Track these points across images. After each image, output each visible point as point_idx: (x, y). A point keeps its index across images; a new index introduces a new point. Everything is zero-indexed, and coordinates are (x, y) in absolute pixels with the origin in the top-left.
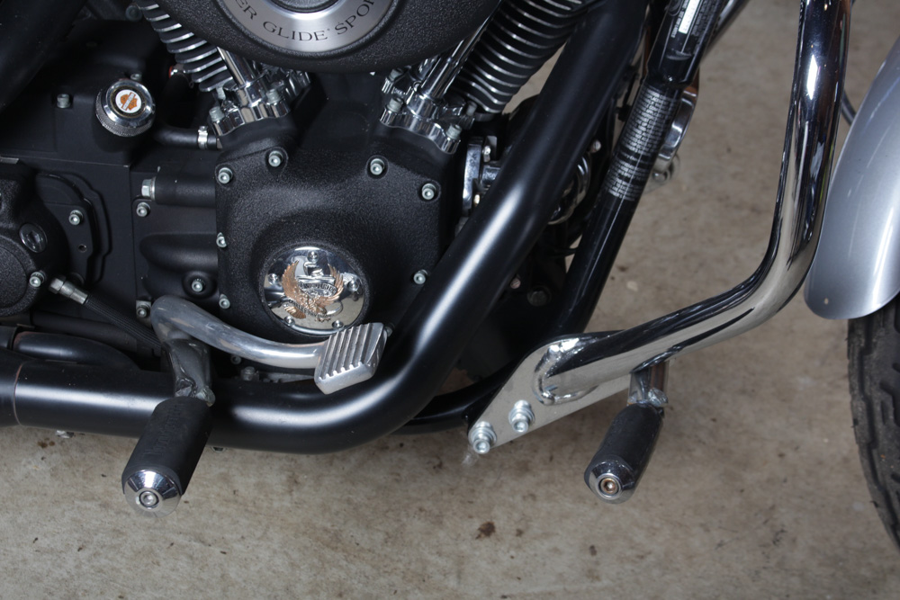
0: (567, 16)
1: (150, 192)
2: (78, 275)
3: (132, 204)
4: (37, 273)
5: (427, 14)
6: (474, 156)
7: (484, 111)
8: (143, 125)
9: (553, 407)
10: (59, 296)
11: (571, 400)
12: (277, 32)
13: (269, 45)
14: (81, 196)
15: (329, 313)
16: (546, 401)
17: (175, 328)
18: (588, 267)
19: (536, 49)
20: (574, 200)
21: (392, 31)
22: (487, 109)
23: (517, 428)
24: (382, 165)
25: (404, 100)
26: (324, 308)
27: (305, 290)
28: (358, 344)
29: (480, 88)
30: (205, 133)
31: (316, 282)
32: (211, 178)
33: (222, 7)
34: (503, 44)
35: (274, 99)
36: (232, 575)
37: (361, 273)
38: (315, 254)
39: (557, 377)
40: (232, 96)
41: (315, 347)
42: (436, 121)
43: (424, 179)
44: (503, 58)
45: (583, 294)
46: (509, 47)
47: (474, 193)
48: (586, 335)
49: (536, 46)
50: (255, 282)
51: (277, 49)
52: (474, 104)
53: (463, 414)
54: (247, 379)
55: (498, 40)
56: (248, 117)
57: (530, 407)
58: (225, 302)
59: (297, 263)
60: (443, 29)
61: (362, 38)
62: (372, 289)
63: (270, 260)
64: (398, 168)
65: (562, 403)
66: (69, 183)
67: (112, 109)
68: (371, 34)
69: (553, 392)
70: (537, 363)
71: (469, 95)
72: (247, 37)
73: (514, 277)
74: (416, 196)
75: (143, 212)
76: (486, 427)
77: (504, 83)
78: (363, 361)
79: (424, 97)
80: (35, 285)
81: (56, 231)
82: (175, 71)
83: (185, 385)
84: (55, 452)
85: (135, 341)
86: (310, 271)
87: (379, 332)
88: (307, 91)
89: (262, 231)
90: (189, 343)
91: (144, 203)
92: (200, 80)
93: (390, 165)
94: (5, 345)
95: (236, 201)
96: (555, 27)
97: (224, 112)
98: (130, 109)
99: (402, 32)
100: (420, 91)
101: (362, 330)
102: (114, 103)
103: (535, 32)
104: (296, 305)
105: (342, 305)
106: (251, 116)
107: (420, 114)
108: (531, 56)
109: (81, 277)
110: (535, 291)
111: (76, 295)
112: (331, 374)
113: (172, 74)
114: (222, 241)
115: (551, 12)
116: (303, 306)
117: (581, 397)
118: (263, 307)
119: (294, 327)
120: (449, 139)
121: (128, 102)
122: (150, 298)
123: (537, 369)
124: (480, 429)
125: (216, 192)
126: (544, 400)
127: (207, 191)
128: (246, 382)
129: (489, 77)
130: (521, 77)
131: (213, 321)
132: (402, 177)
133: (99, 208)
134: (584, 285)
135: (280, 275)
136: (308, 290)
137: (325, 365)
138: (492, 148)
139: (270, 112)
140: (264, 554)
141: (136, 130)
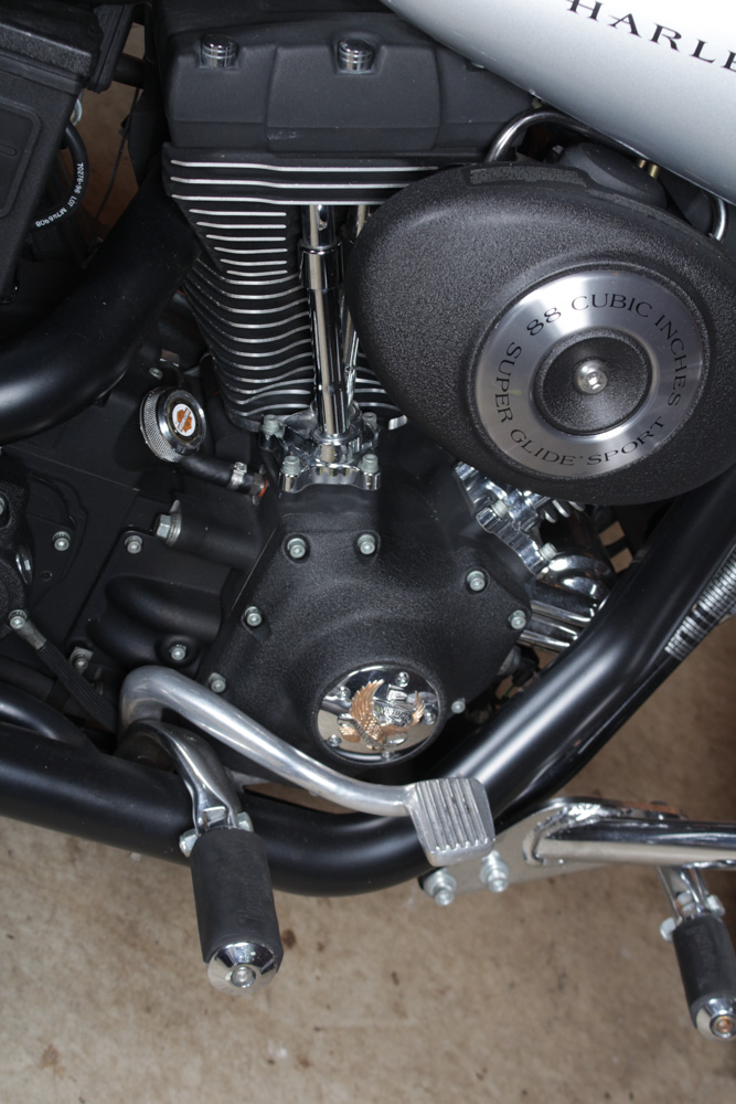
1: (170, 533)
3: (121, 534)
4: (19, 611)
14: (68, 513)
16: (533, 862)
24: (483, 580)
28: (468, 808)
30: (243, 471)
35: (370, 468)
36: (25, 969)
58: (218, 685)
64: (498, 587)
66: (57, 491)
75: (135, 548)
80: (14, 627)
91: (137, 537)
92: (240, 402)
93: (492, 583)
98: (186, 430)
102: (171, 419)
105: (407, 738)
114: (254, 618)
120: (542, 559)
122: (90, 645)
132: (499, 597)
133: (80, 529)
137: (433, 828)
140: (57, 945)
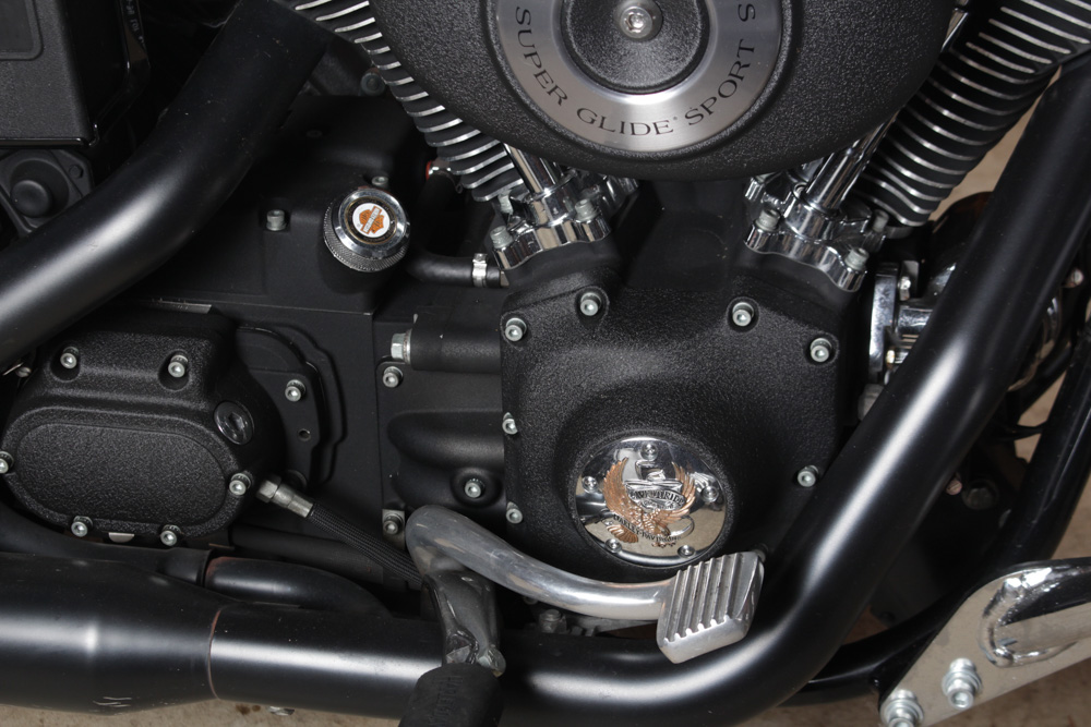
0: (1027, 81)
1: (404, 352)
2: (298, 474)
3: (376, 369)
4: (240, 475)
5: (824, 92)
6: (885, 293)
7: (898, 224)
8: (393, 255)
9: (1010, 670)
10: (273, 507)
11: (1039, 660)
12: (598, 122)
13: (585, 143)
14: (302, 358)
15: (674, 534)
16: (1001, 662)
17: (441, 554)
18: (1061, 457)
19: (980, 131)
20: (1037, 355)
21: (771, 118)
22: (903, 220)
23: (955, 701)
24: (750, 312)
25: (780, 213)
26: (665, 527)
27: (637, 501)
28: (722, 587)
29: (892, 189)
30: (483, 264)
31: (655, 488)
32: (494, 332)
33: (515, 87)
34: (929, 124)
35: (585, 213)
37: (722, 475)
38: (653, 447)
39: (1018, 627)
40: (524, 210)
41: (656, 588)
42: (829, 243)
43: (813, 332)
44: (927, 145)
45: (1054, 497)
46: (937, 129)
47: (886, 348)
48: (1060, 562)
49: (979, 126)
50: (561, 487)
51: (597, 147)
52: (884, 214)
53: (870, 677)
54: (549, 628)
55: (920, 118)
56: (547, 241)
57: (974, 669)
58: (515, 515)
59: (626, 460)
60: (848, 113)
61: (726, 129)
62: (738, 498)
63: (586, 455)
64: (774, 315)
65: (1025, 664)
66: (284, 340)
67: (347, 233)
68: (739, 123)
69: (1011, 647)
70: (986, 605)
71: (876, 201)
72: (552, 130)
73: (952, 478)
74: (803, 358)
75: (393, 381)
76: (908, 698)
77: (930, 183)
78: (730, 613)
79: (812, 206)
80: (237, 493)
81: (268, 412)
82: (436, 168)
83: (459, 645)
84: (261, 721)
85: (381, 568)
86: (644, 473)
87: (752, 565)
88: (634, 199)
89: (572, 412)
90: (461, 576)
91: (393, 368)
92: (474, 185)
93: (762, 312)
94: (194, 577)
95: (533, 367)
96: (1009, 98)
97: (513, 234)
98: (374, 231)
99: (786, 118)
100: (804, 199)
101: (726, 563)
102: (351, 223)
103: (979, 107)
104: (624, 523)
105: (693, 524)
106: (552, 239)
107: (806, 232)
108: (971, 143)
109: (302, 475)
110: (974, 487)
111: (296, 504)
112: (682, 634)
113: (431, 172)
114: (510, 425)
115: (1003, 77)
116: (634, 525)
117: (1053, 656)
118: (574, 526)
119: (621, 554)
120: (849, 270)
121: (370, 221)
122: (402, 505)
123: (987, 612)
124: (899, 700)
125: (502, 353)
126: (997, 659)
127: (487, 350)
128: (549, 635)
129: (907, 173)
130: (956, 173)
131: (501, 548)
132: (779, 327)
133: (328, 375)
134: (1055, 483)
135: (599, 478)
136: (642, 500)
137: (672, 618)
138: (911, 279)
139: (581, 234)
141: (380, 262)
